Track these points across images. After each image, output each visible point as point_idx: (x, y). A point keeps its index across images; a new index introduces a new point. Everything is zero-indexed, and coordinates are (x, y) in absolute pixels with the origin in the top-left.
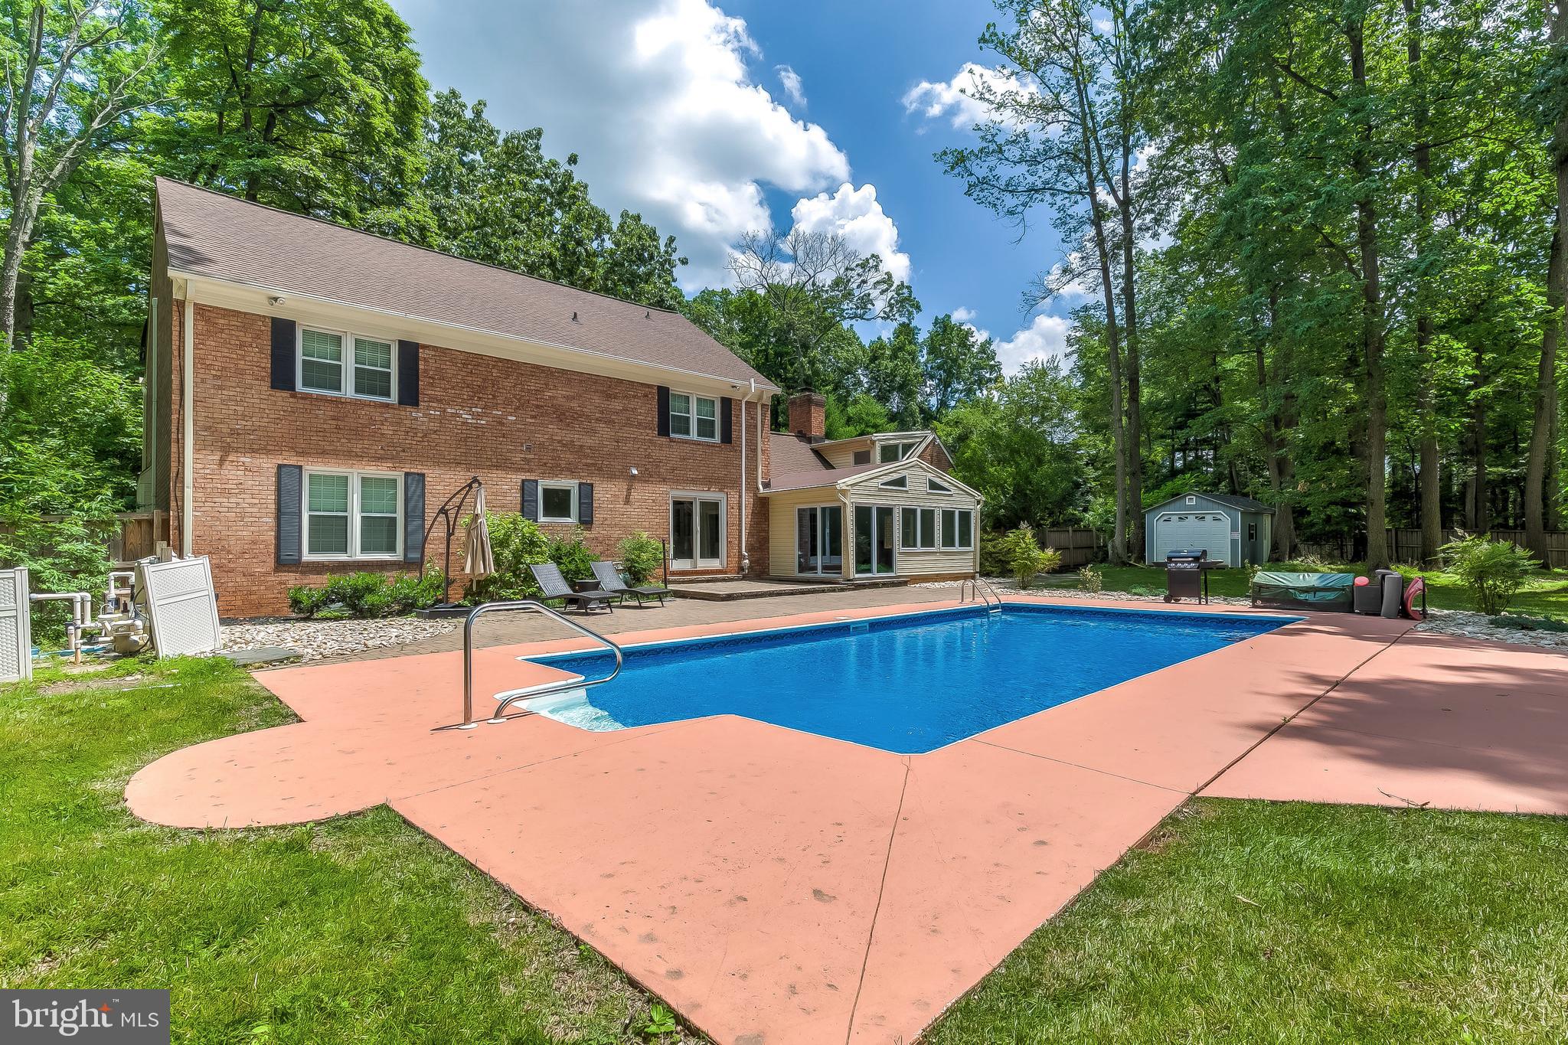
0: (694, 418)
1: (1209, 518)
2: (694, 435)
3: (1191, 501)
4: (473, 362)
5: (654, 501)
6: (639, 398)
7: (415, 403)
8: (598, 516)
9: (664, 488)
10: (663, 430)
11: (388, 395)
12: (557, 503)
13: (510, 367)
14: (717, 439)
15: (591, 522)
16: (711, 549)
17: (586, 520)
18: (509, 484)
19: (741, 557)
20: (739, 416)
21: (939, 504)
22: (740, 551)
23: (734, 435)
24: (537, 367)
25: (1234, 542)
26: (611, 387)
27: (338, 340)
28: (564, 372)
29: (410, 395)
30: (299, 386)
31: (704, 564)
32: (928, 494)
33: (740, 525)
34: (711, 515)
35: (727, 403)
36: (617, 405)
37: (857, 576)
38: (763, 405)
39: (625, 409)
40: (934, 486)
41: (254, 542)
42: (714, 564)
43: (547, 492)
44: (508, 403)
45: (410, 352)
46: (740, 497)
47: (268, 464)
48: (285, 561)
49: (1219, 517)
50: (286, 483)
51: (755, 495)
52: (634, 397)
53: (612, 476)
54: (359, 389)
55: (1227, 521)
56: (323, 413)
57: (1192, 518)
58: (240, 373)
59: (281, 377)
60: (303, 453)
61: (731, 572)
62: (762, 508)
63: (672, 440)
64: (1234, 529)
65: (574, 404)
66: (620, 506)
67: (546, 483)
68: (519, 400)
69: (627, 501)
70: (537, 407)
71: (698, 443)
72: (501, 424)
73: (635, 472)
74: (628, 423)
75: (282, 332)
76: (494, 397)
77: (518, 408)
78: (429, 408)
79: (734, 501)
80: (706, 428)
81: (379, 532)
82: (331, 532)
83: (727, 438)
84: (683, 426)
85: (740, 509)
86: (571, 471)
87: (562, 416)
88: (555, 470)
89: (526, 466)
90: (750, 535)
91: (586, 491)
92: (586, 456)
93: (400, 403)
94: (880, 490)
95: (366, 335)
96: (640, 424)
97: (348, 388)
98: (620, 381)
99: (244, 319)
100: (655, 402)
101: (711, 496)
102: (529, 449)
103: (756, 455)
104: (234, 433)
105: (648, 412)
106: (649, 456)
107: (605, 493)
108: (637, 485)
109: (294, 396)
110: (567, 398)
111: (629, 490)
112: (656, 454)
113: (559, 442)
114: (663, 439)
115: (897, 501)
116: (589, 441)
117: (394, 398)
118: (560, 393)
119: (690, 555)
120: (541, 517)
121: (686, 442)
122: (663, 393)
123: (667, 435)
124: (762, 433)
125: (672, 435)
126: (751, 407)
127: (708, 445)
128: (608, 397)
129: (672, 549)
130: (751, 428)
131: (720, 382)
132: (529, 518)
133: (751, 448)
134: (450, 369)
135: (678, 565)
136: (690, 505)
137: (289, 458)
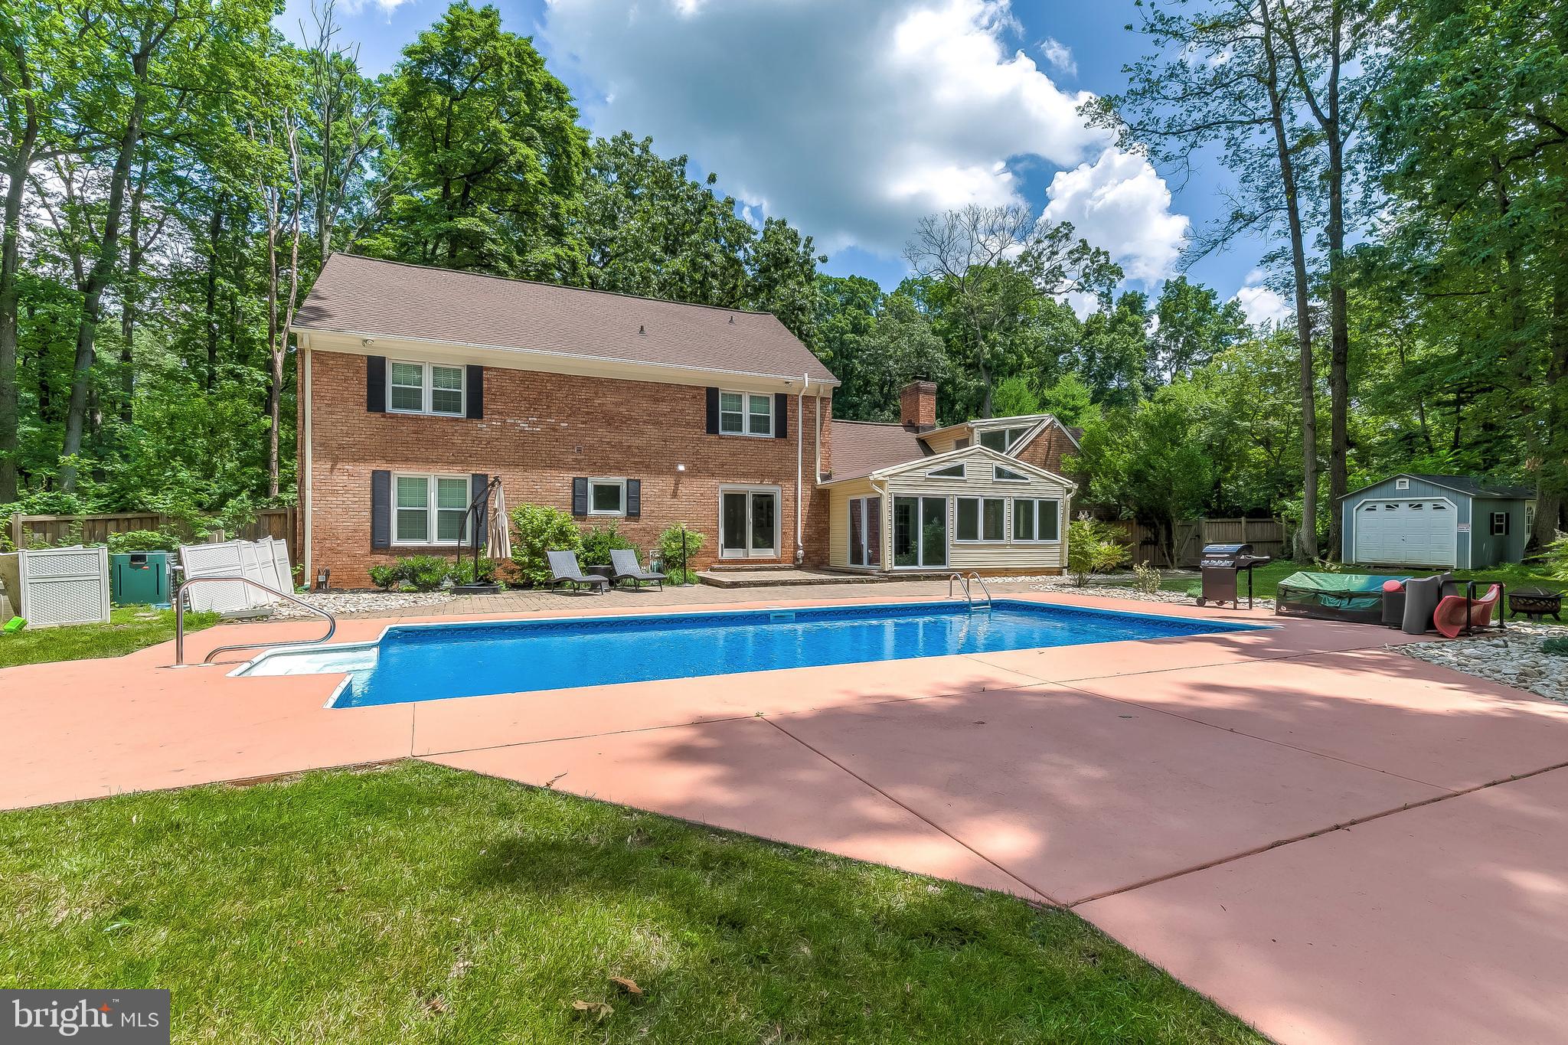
0: (746, 413)
1: (1427, 506)
2: (746, 431)
3: (1403, 485)
4: (530, 378)
5: (702, 495)
6: (687, 400)
7: (479, 416)
8: (645, 509)
9: (713, 482)
10: (712, 428)
11: (460, 411)
12: (607, 497)
13: (562, 380)
14: (772, 434)
15: (639, 515)
16: (764, 536)
17: (633, 514)
18: (561, 482)
19: (796, 547)
20: (795, 411)
21: (1009, 494)
22: (796, 542)
23: (789, 429)
24: (588, 378)
25: (1461, 537)
26: (657, 391)
27: (419, 369)
28: (613, 381)
29: (476, 410)
30: (389, 408)
31: (754, 554)
32: (994, 483)
33: (796, 516)
34: (765, 506)
35: (782, 400)
36: (664, 407)
37: (896, 568)
38: (823, 399)
39: (673, 411)
40: (1000, 473)
41: (355, 531)
42: (769, 554)
43: (598, 489)
44: (560, 411)
45: (476, 374)
46: (796, 489)
47: (365, 470)
48: (379, 543)
49: (1441, 504)
50: (380, 483)
51: (814, 486)
52: (683, 399)
53: (660, 473)
54: (436, 408)
55: (1452, 510)
56: (406, 428)
57: (1404, 506)
58: (345, 400)
59: (375, 402)
60: (391, 461)
61: (785, 562)
62: (821, 500)
63: (721, 438)
64: (1462, 519)
65: (622, 409)
66: (668, 500)
67: (594, 480)
68: (571, 408)
69: (675, 495)
70: (588, 413)
71: (750, 439)
72: (555, 430)
73: (681, 468)
74: (677, 423)
75: (376, 367)
76: (548, 407)
77: (570, 415)
78: (491, 420)
79: (790, 493)
80: (759, 424)
81: (452, 523)
82: (414, 523)
83: (782, 432)
84: (735, 422)
85: (796, 501)
86: (619, 469)
87: (610, 420)
88: (604, 468)
89: (577, 465)
90: (807, 526)
91: (634, 487)
92: (634, 456)
93: (468, 416)
94: (927, 480)
95: (441, 363)
96: (688, 424)
97: (427, 408)
98: (669, 385)
99: (347, 359)
100: (703, 405)
101: (766, 488)
102: (579, 450)
103: (815, 448)
104: (341, 447)
105: (697, 413)
106: (697, 453)
107: (652, 488)
108: (684, 480)
109: (384, 416)
110: (616, 404)
111: (677, 484)
112: (704, 450)
113: (608, 443)
114: (712, 437)
115: (952, 492)
116: (637, 442)
117: (463, 414)
118: (609, 400)
119: (743, 545)
120: (592, 511)
121: (737, 438)
122: (712, 394)
123: (717, 432)
124: (821, 425)
125: (721, 432)
126: (808, 400)
127: (760, 440)
128: (656, 400)
129: (722, 541)
130: (809, 422)
131: (770, 380)
132: (579, 513)
133: (809, 442)
134: (509, 386)
135: (729, 554)
136: (743, 497)
137: (380, 466)
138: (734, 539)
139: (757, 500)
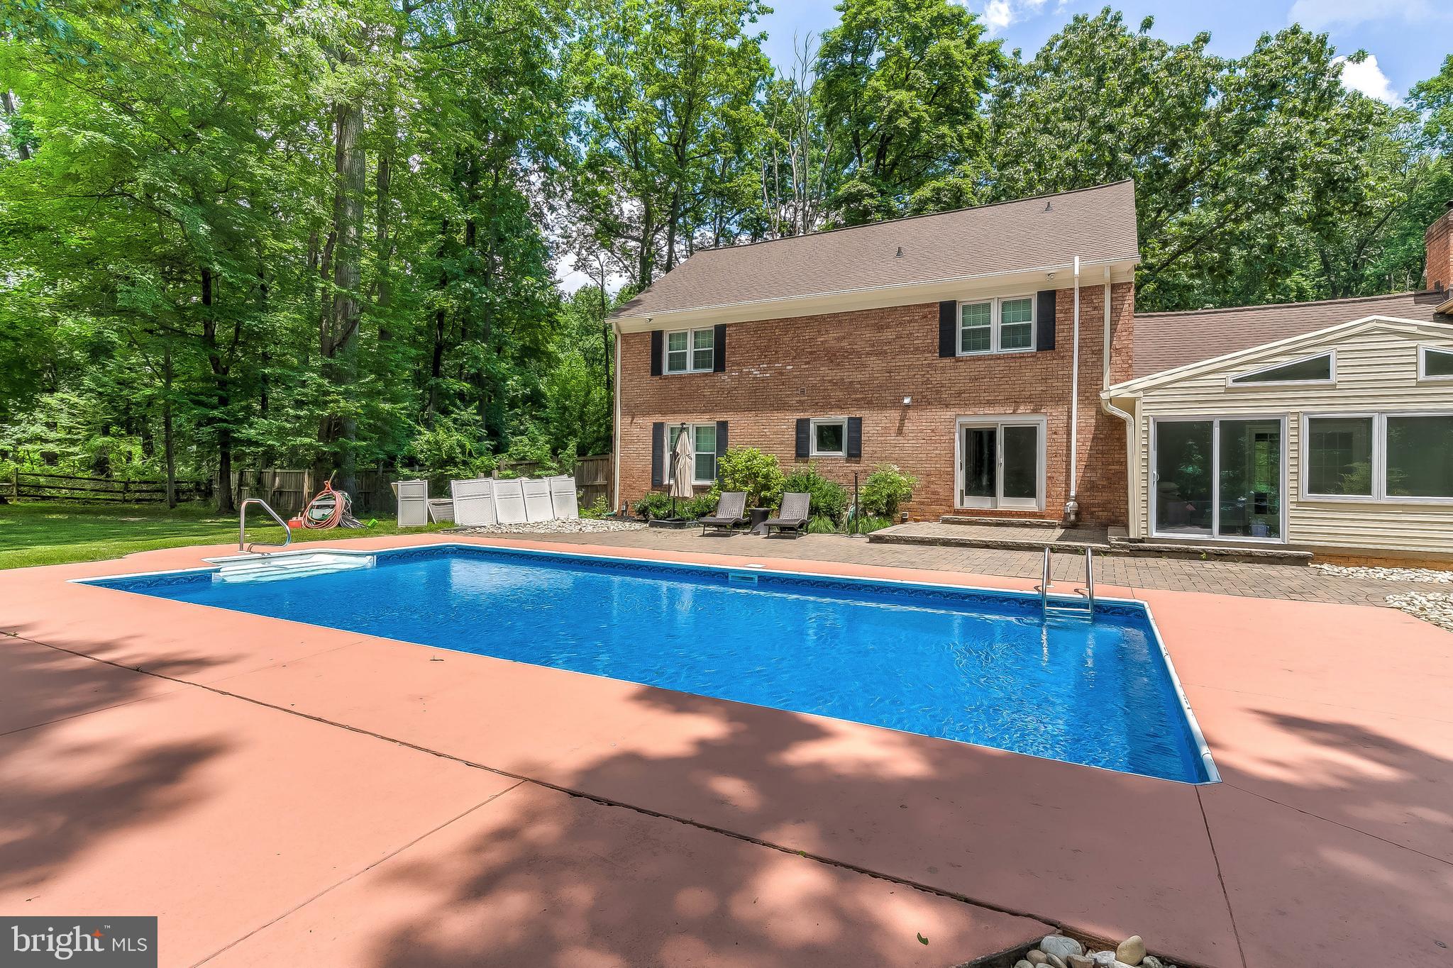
0: (995, 325)
2: (995, 348)
4: (761, 327)
5: (933, 431)
6: (916, 321)
7: (723, 369)
8: (866, 449)
9: (949, 414)
10: (947, 349)
11: (709, 367)
12: (830, 437)
13: (789, 324)
14: (1033, 348)
15: (859, 455)
16: (1022, 484)
17: (855, 454)
18: (785, 423)
19: (1067, 498)
20: (1069, 311)
22: (1068, 491)
23: (1059, 337)
24: (812, 318)
26: (880, 318)
27: (685, 335)
28: (835, 316)
29: (720, 364)
30: (665, 371)
31: (1005, 503)
33: (1069, 455)
34: (1022, 440)
35: (1048, 299)
36: (889, 334)
38: (1114, 287)
39: (898, 337)
41: (643, 472)
42: (1029, 505)
43: (821, 429)
44: (787, 355)
45: (720, 332)
46: (1070, 417)
47: (648, 422)
48: (657, 482)
50: (658, 433)
51: (1098, 416)
52: (910, 322)
53: (883, 407)
54: (696, 367)
56: (675, 386)
58: (639, 369)
59: (657, 367)
60: (664, 413)
61: (1051, 516)
62: (1111, 433)
63: (958, 360)
65: (845, 344)
66: (892, 438)
67: (818, 419)
68: (795, 351)
69: (900, 432)
70: (811, 353)
71: (998, 358)
72: (781, 374)
73: (907, 401)
74: (904, 350)
75: (657, 340)
76: (776, 352)
77: (795, 358)
78: (732, 371)
79: (1060, 424)
80: (1015, 336)
81: (705, 464)
83: (1048, 341)
84: (979, 339)
85: (1069, 434)
86: (840, 406)
87: (833, 357)
88: (826, 406)
89: (801, 406)
91: (856, 424)
92: (855, 392)
93: (715, 371)
95: (699, 327)
96: (917, 349)
97: (690, 369)
98: (894, 309)
99: (639, 336)
100: (936, 324)
101: (1023, 417)
102: (803, 392)
103: (1101, 359)
104: (636, 406)
105: (929, 334)
106: (928, 382)
107: (876, 424)
108: (911, 413)
109: (661, 379)
110: (839, 339)
111: (902, 420)
112: (937, 377)
113: (830, 381)
114: (947, 361)
116: (859, 377)
117: (712, 369)
118: (830, 337)
119: (991, 491)
120: (814, 452)
121: (979, 358)
122: (947, 310)
123: (952, 353)
124: (1114, 324)
125: (959, 352)
126: (1090, 293)
127: (1013, 357)
128: (880, 328)
129: (961, 485)
130: (1091, 324)
131: (1034, 275)
132: (801, 452)
133: (1093, 350)
134: (745, 338)
135: (972, 503)
136: (992, 432)
137: (658, 418)
138: (978, 483)
139: (1011, 432)
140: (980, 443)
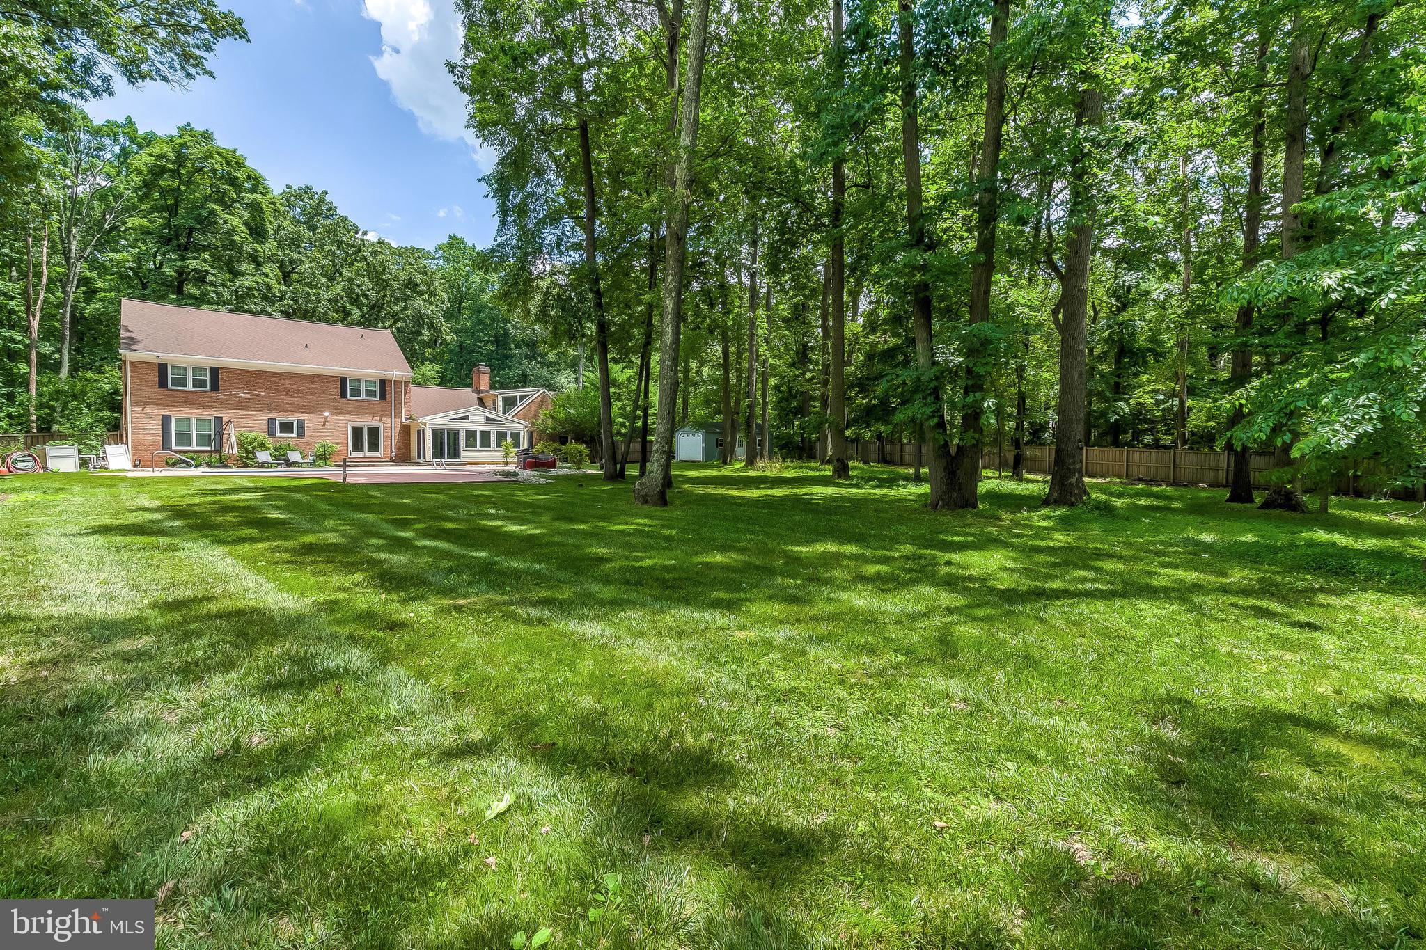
0: (363, 388)
2: (363, 397)
4: (244, 373)
5: (339, 426)
6: (330, 382)
7: (217, 390)
8: (307, 433)
9: (345, 420)
10: (344, 395)
11: (207, 388)
12: (286, 427)
13: (262, 373)
14: (377, 398)
15: (304, 435)
16: (374, 446)
17: (301, 435)
18: (262, 419)
19: (391, 451)
20: (390, 387)
22: (391, 449)
23: (387, 396)
24: (275, 372)
26: (313, 378)
27: (185, 368)
28: (288, 374)
29: (215, 387)
30: (170, 386)
31: (368, 454)
33: (391, 437)
34: (374, 432)
35: (383, 382)
36: (317, 386)
38: (405, 380)
39: (322, 387)
41: (153, 443)
42: (378, 455)
43: (282, 423)
44: (261, 388)
45: (215, 371)
46: (391, 424)
47: (157, 412)
48: (166, 447)
50: (166, 420)
51: (401, 423)
52: (327, 382)
53: (315, 415)
54: (194, 386)
56: (178, 395)
58: (147, 383)
59: (163, 383)
60: (172, 409)
61: (385, 458)
62: (405, 430)
63: (349, 400)
65: (294, 386)
66: (320, 428)
67: (279, 418)
68: (266, 386)
69: (323, 426)
70: (276, 388)
71: (365, 401)
72: (258, 396)
73: (327, 413)
74: (324, 393)
75: (162, 368)
76: (254, 385)
77: (266, 390)
78: (224, 391)
79: (388, 426)
80: (370, 393)
81: (204, 439)
82: (184, 438)
83: (383, 397)
84: (356, 393)
85: (391, 429)
86: (293, 414)
87: (287, 392)
88: (285, 414)
89: (270, 412)
90: (398, 442)
91: (301, 423)
92: (301, 408)
93: (211, 390)
94: (448, 422)
95: (197, 365)
96: (330, 393)
97: (190, 386)
98: (319, 375)
99: (148, 365)
100: (338, 384)
101: (375, 423)
102: (271, 406)
103: (400, 405)
104: (145, 402)
105: (337, 388)
106: (336, 407)
107: (311, 423)
108: (328, 419)
109: (167, 390)
110: (291, 384)
111: (324, 421)
112: (340, 406)
113: (287, 402)
114: (344, 399)
115: (462, 427)
116: (302, 402)
117: (209, 388)
118: (287, 383)
119: (362, 450)
120: (278, 434)
121: (357, 400)
122: (344, 380)
123: (346, 397)
124: (405, 391)
125: (349, 397)
126: (397, 382)
127: (370, 401)
128: (313, 382)
129: (350, 448)
130: (398, 393)
131: (377, 373)
132: (271, 434)
133: (398, 402)
134: (233, 376)
135: (355, 454)
136: (362, 428)
137: (166, 411)
138: (357, 446)
139: (370, 429)
140: (357, 432)
